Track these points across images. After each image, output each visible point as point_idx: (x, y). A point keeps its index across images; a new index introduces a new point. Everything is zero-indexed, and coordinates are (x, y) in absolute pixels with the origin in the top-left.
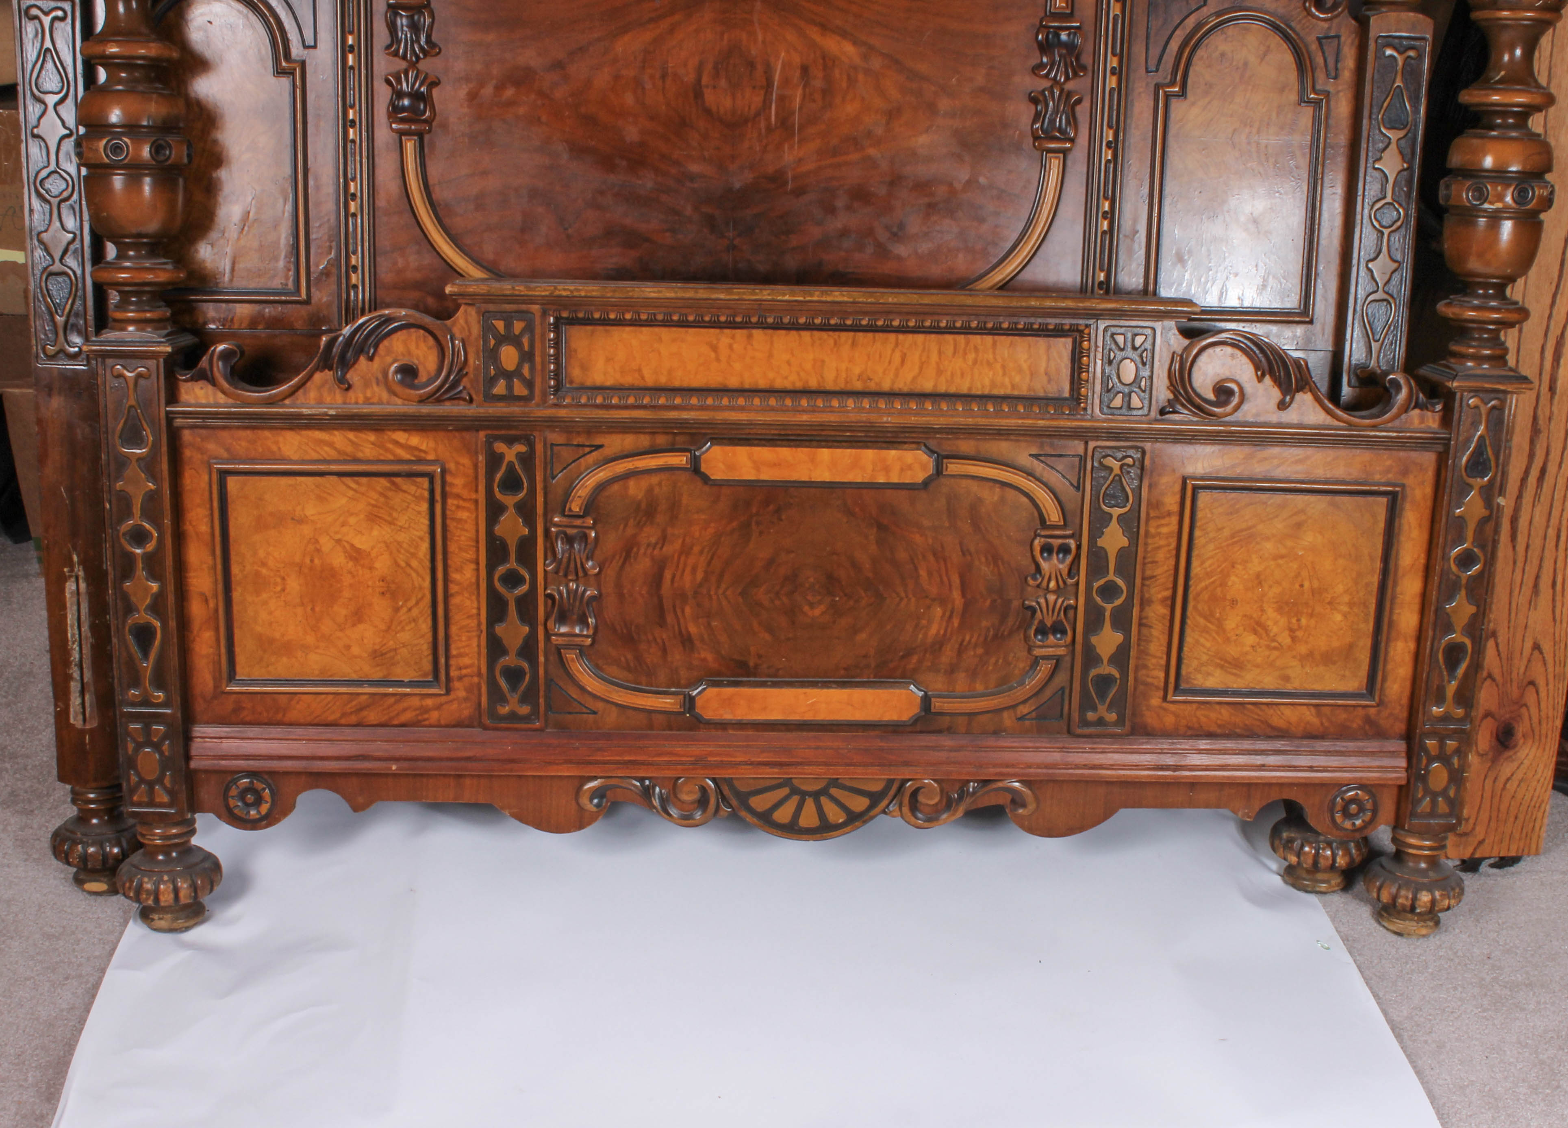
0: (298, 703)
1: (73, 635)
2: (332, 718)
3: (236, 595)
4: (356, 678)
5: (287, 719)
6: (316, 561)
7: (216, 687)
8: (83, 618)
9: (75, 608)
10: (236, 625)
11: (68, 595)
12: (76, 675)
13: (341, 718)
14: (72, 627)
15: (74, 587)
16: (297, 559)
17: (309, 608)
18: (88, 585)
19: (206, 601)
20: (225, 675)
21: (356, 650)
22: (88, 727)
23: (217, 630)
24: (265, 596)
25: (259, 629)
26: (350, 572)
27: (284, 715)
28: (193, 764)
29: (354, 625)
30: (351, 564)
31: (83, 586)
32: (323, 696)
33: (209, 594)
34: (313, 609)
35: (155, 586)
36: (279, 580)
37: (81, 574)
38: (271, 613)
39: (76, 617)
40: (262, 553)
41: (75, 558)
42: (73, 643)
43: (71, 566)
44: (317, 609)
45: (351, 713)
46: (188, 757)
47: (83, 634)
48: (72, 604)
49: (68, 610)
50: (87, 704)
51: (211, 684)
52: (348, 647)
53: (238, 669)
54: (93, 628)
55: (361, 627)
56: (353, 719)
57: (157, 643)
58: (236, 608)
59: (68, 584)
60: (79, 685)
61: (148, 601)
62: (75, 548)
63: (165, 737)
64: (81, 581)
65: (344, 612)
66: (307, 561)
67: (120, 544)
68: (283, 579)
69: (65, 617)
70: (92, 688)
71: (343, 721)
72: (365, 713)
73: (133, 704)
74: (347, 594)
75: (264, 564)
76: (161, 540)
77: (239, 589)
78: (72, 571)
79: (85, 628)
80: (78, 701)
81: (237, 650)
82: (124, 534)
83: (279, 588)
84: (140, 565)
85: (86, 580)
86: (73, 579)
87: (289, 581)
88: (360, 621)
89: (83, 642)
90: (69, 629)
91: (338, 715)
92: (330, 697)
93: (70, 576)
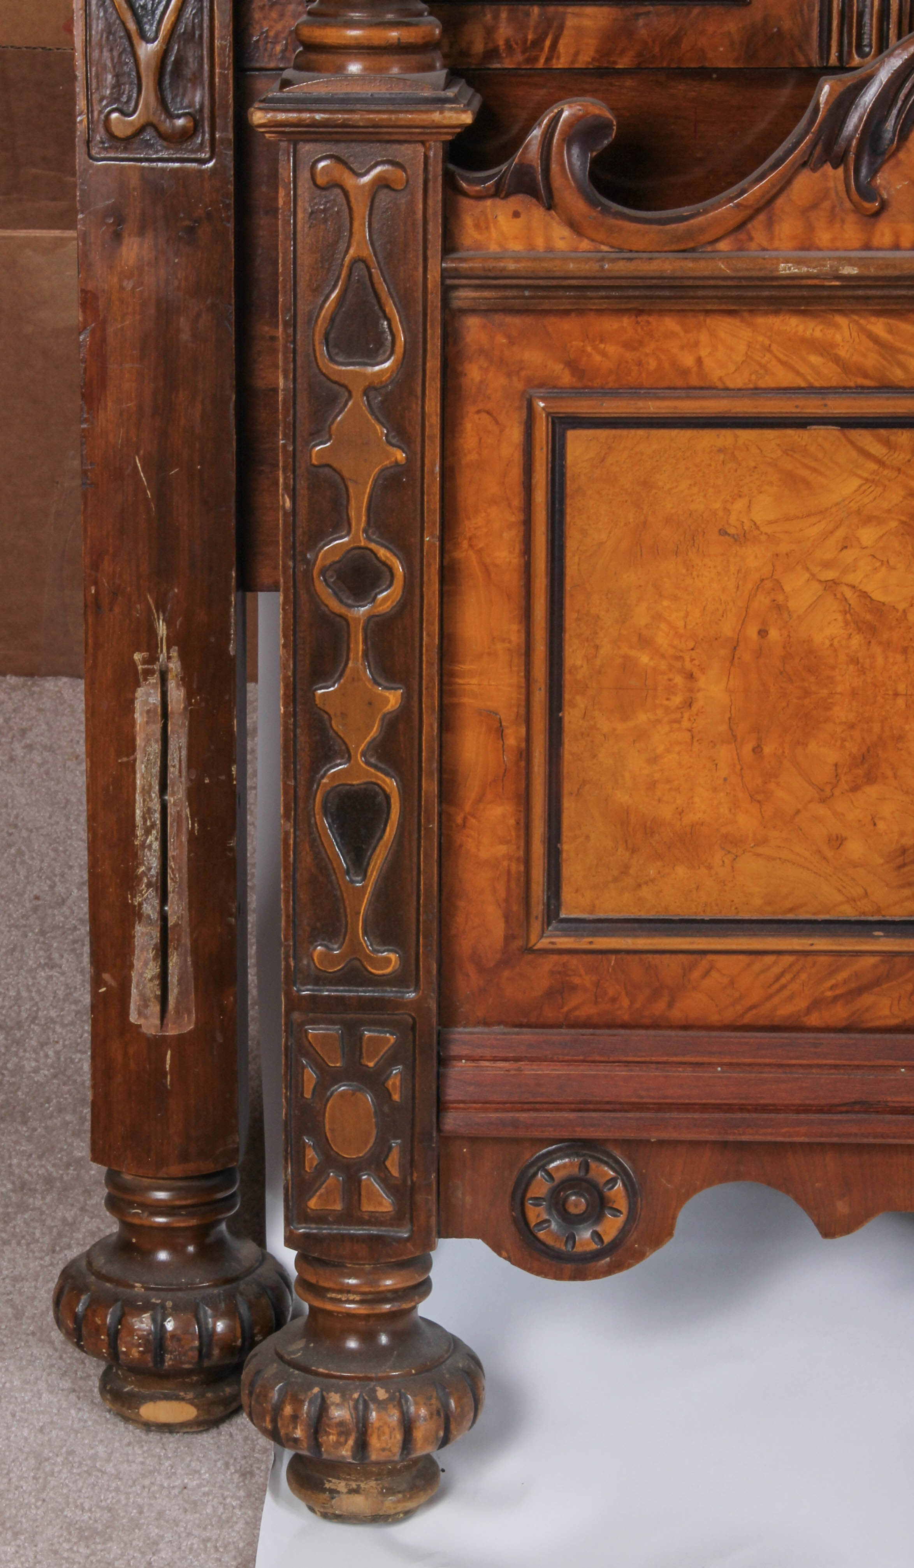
0: (706, 974)
1: (148, 812)
2: (785, 1011)
3: (571, 718)
4: (848, 912)
5: (676, 1014)
6: (774, 634)
7: (509, 938)
8: (173, 772)
9: (156, 747)
10: (568, 787)
11: (139, 717)
12: (150, 909)
13: (808, 1011)
14: (146, 792)
15: (155, 699)
16: (728, 629)
17: (748, 748)
18: (190, 695)
19: (500, 732)
20: (538, 909)
21: (855, 848)
22: (172, 1031)
23: (525, 801)
24: (642, 718)
25: (622, 797)
26: (854, 660)
27: (670, 1005)
28: (452, 1121)
29: (855, 789)
30: (856, 641)
31: (177, 695)
32: (769, 959)
33: (507, 715)
34: (757, 750)
35: (393, 699)
36: (679, 680)
37: (175, 666)
38: (654, 760)
39: (156, 770)
40: (641, 616)
41: (162, 629)
42: (148, 832)
43: (152, 648)
44: (767, 750)
45: (835, 999)
46: (441, 1106)
47: (171, 811)
48: (148, 741)
49: (139, 755)
50: (173, 979)
51: (498, 929)
52: (837, 842)
53: (567, 894)
54: (195, 794)
55: (872, 791)
56: (839, 1014)
57: (390, 832)
58: (570, 748)
59: (140, 692)
60: (156, 933)
61: (374, 732)
62: (161, 606)
63: (392, 1059)
64: (172, 684)
65: (832, 756)
66: (752, 632)
67: (314, 597)
68: (690, 676)
69: (131, 767)
70: (187, 941)
71: (814, 1020)
72: (867, 999)
73: (319, 979)
74: (842, 713)
75: (644, 641)
76: (413, 584)
77: (581, 702)
78: (152, 659)
79: (177, 796)
80: (153, 969)
81: (567, 847)
82: (323, 572)
83: (677, 700)
84: (358, 645)
85: (186, 680)
86: (154, 680)
87: (702, 682)
88: (870, 778)
89: (171, 830)
90: (138, 797)
91: (801, 1004)
92: (787, 960)
93: (148, 673)
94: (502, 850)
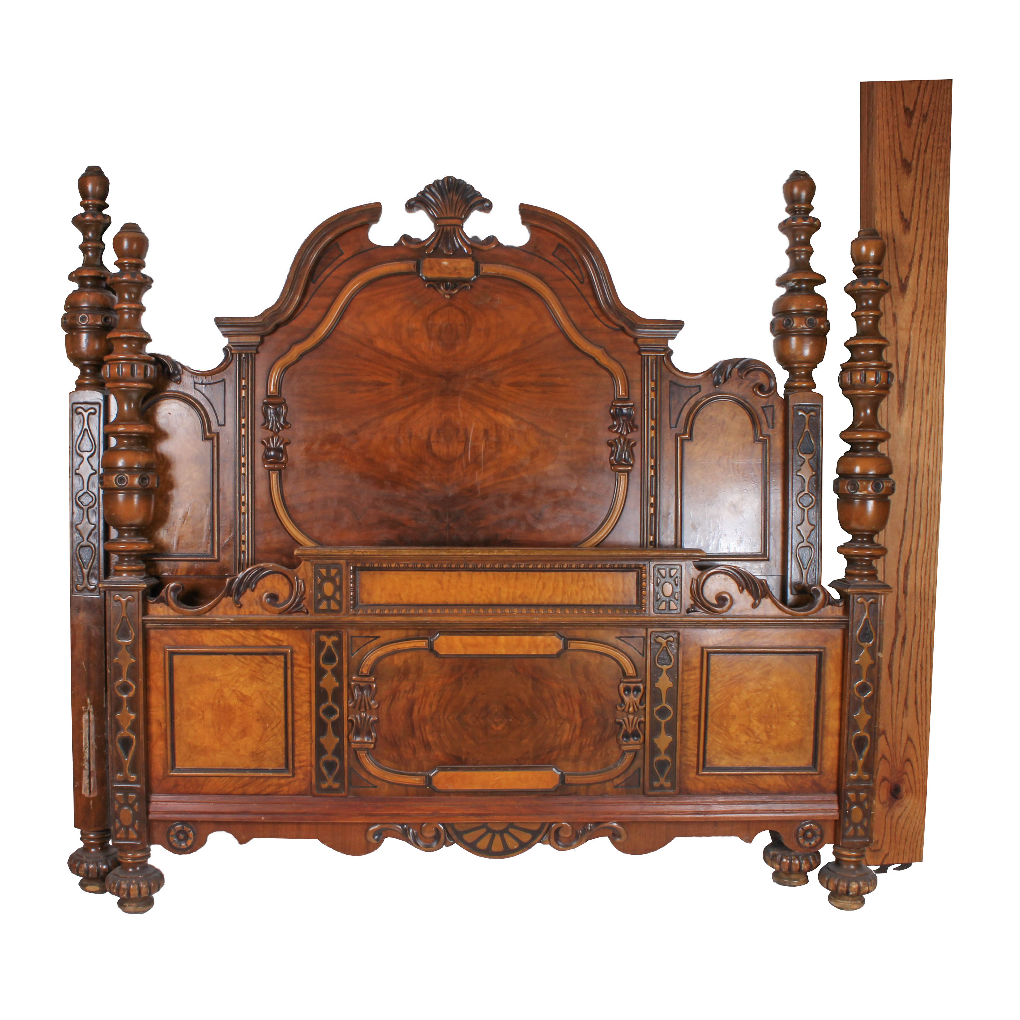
0: (210, 782)
1: (86, 744)
2: (228, 790)
3: (177, 721)
4: (242, 767)
5: (203, 791)
6: (222, 702)
7: (164, 773)
8: (91, 734)
9: (87, 729)
10: (176, 738)
11: (84, 722)
12: (87, 767)
13: (233, 790)
14: (85, 739)
15: (87, 717)
16: (211, 701)
17: (217, 728)
18: (95, 716)
19: (160, 724)
20: (170, 766)
21: (242, 752)
22: (92, 796)
23: (166, 741)
24: (193, 721)
25: (189, 740)
26: (240, 708)
27: (202, 789)
28: (151, 817)
29: (241, 738)
30: (240, 703)
31: (92, 716)
32: (223, 778)
33: (162, 721)
34: (219, 729)
35: (133, 716)
36: (201, 713)
37: (91, 710)
38: (196, 731)
39: (88, 734)
40: (192, 698)
41: (88, 701)
42: (86, 749)
43: (86, 705)
44: (221, 729)
45: (239, 788)
46: (148, 813)
47: (91, 743)
48: (85, 727)
49: (84, 730)
50: (92, 783)
51: (161, 771)
52: (238, 750)
53: (177, 763)
54: (97, 740)
55: (245, 738)
56: (241, 791)
57: (133, 747)
58: (177, 728)
59: (84, 716)
60: (88, 772)
61: (129, 724)
62: (88, 695)
63: (136, 801)
64: (91, 714)
65: (236, 730)
66: (217, 701)
67: (115, 693)
68: (203, 712)
69: (82, 734)
70: (95, 774)
71: (235, 792)
72: (247, 787)
73: (119, 782)
74: (238, 720)
75: (192, 704)
76: (137, 690)
77: (179, 718)
78: (86, 708)
79: (93, 741)
80: (87, 781)
81: (177, 751)
82: (117, 687)
83: (200, 717)
84: (125, 704)
85: (94, 713)
86: (87, 713)
87: (206, 713)
88: (245, 735)
89: (91, 748)
90: (84, 740)
91: (232, 789)
92: (228, 779)
93: (85, 711)
94: (162, 752)
